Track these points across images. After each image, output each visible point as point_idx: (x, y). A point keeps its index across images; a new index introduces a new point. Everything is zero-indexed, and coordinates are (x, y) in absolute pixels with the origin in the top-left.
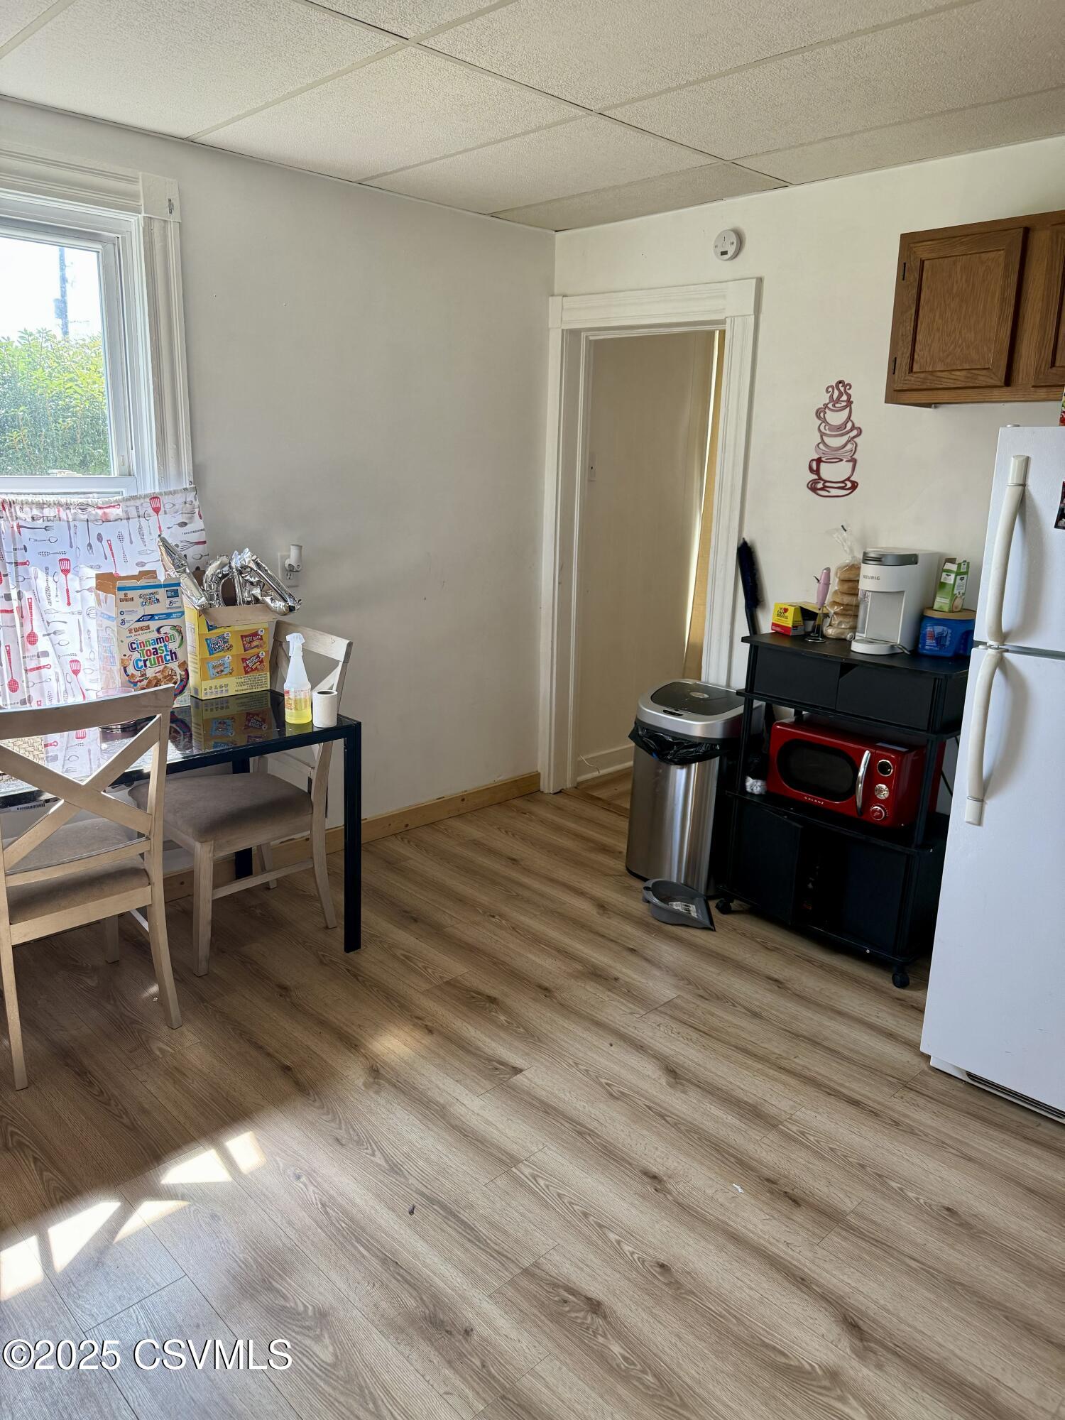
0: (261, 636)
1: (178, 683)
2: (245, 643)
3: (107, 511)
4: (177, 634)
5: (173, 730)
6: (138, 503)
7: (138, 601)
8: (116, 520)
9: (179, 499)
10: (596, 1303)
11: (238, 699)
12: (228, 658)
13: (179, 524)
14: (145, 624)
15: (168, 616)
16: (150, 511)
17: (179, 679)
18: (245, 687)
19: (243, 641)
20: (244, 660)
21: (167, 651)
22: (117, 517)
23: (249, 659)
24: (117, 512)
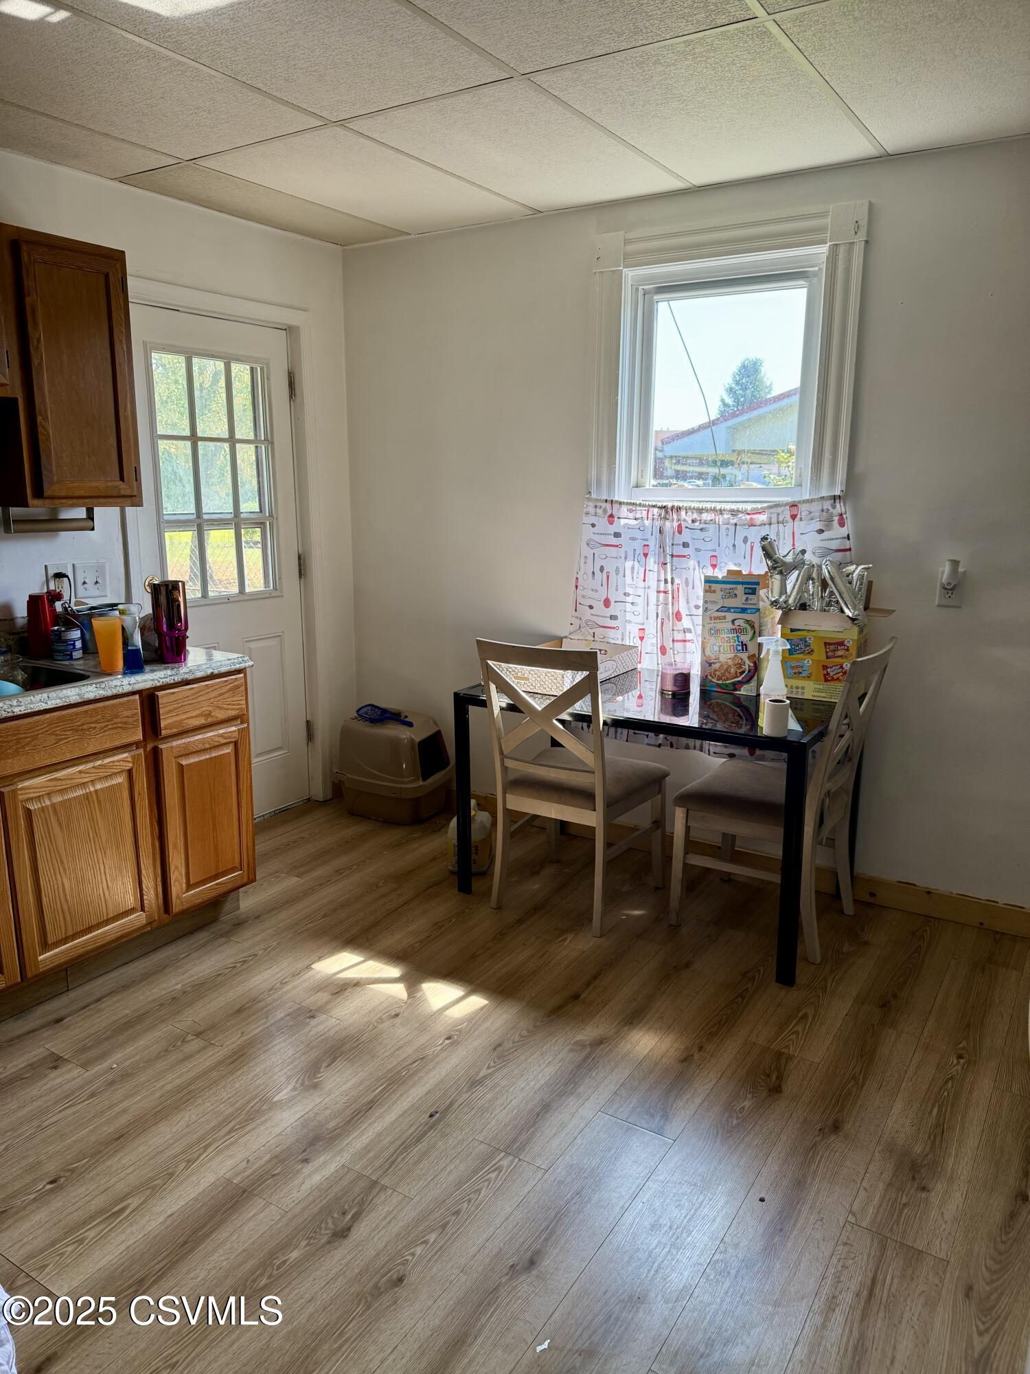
0: (848, 647)
1: (746, 672)
2: (828, 650)
3: (753, 516)
4: (749, 628)
5: (736, 714)
6: (780, 510)
7: (719, 594)
8: (761, 525)
9: (816, 507)
10: (345, 1234)
11: (813, 704)
12: (808, 662)
13: (816, 531)
14: (723, 614)
15: (744, 610)
16: (788, 518)
17: (747, 669)
18: (823, 695)
19: (826, 648)
20: (825, 667)
21: (738, 641)
22: (763, 522)
23: (831, 668)
24: (763, 518)
